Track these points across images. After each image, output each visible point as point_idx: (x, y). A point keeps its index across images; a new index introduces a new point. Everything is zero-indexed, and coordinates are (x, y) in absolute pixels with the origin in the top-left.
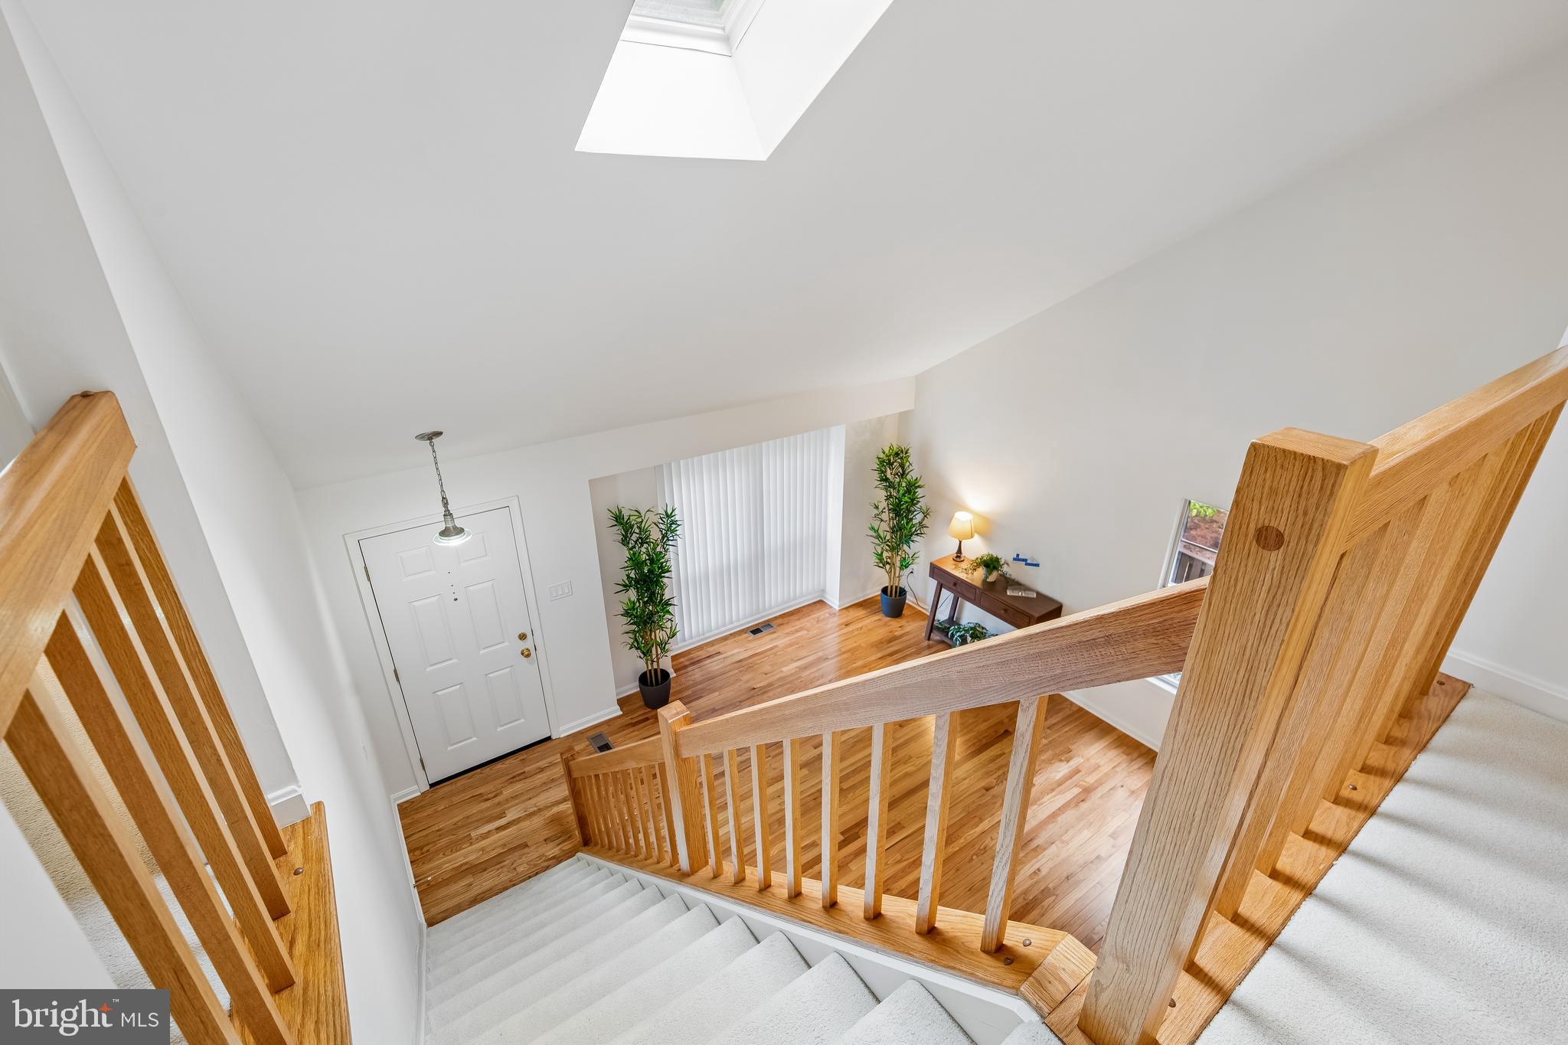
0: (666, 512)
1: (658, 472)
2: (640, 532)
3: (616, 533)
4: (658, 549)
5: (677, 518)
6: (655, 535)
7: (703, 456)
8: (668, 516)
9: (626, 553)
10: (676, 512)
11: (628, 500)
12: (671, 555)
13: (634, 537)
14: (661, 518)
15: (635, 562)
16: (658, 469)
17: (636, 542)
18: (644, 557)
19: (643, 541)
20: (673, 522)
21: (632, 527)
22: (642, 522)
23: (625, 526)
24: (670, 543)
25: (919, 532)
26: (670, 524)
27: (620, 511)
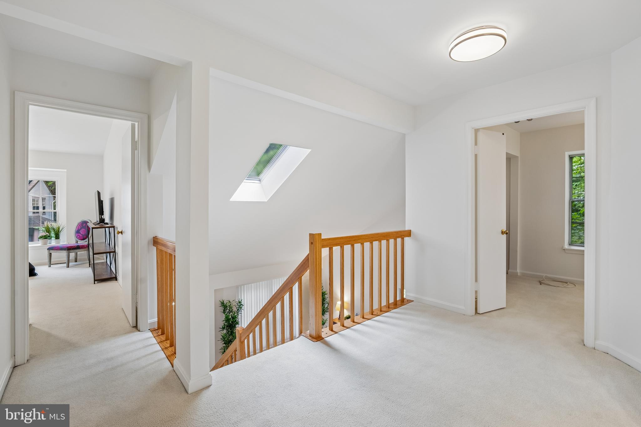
0: (239, 301)
1: (238, 288)
2: (230, 308)
3: (222, 309)
4: (235, 315)
5: (242, 303)
6: (235, 309)
7: (252, 284)
8: (240, 302)
9: (224, 315)
10: (242, 301)
11: (226, 298)
12: (239, 317)
13: (227, 311)
14: (237, 304)
15: (227, 320)
16: (237, 287)
17: (228, 312)
18: (230, 317)
19: (230, 311)
20: (241, 305)
21: (227, 307)
22: (231, 305)
23: (225, 307)
24: (239, 312)
25: (327, 311)
26: (240, 305)
27: (223, 301)
